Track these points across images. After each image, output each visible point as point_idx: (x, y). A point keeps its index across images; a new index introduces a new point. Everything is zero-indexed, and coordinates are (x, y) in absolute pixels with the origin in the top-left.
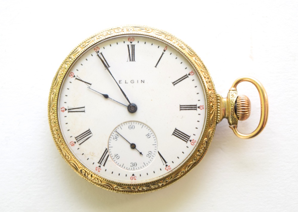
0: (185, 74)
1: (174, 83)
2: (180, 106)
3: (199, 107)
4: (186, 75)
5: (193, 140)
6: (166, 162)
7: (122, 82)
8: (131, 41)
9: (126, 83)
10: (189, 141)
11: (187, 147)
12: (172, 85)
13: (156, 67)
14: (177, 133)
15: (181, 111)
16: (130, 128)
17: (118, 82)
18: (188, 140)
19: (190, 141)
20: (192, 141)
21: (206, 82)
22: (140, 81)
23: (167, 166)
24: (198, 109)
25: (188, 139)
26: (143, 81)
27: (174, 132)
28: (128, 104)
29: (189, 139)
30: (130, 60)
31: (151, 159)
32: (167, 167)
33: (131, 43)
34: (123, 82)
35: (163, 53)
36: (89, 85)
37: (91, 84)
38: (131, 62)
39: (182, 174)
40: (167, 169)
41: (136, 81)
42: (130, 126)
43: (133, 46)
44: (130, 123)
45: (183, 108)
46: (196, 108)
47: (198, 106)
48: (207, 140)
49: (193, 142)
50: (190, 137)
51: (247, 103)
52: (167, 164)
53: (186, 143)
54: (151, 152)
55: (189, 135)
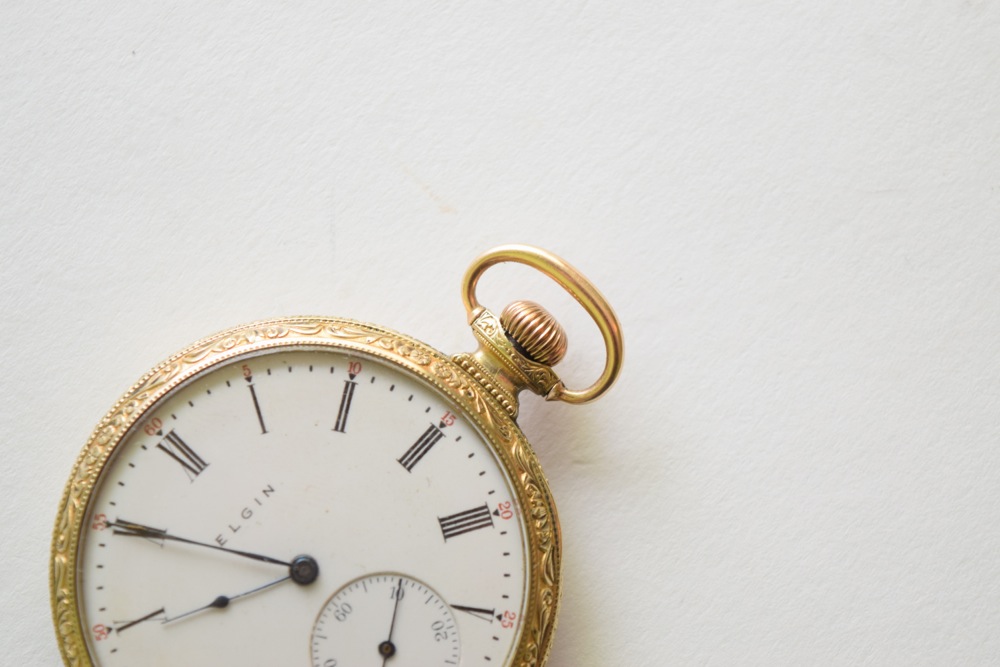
0: (343, 385)
1: (340, 426)
2: (400, 461)
3: (442, 425)
4: (347, 384)
5: (500, 505)
6: (491, 612)
7: (224, 538)
8: (157, 430)
9: (235, 531)
10: (494, 518)
11: (503, 533)
12: (338, 434)
13: (264, 431)
14: (453, 526)
15: (413, 470)
16: (341, 617)
17: (218, 545)
18: (490, 518)
19: (496, 513)
20: (500, 512)
21: (404, 355)
22: (262, 497)
23: (499, 617)
24: (443, 430)
25: (487, 516)
26: (269, 491)
27: (444, 531)
28: (285, 571)
29: (488, 512)
30: (197, 473)
31: (455, 637)
32: (503, 618)
33: (160, 433)
34: (227, 535)
35: (252, 388)
36: (161, 616)
37: (162, 611)
38: (203, 474)
39: (550, 602)
40: (506, 624)
41: (253, 506)
42: (337, 614)
43: (173, 437)
44: (331, 606)
45: (409, 460)
46: (439, 433)
47: (437, 425)
48: (529, 477)
49: (505, 510)
50: (486, 507)
51: (533, 315)
52: (497, 613)
53: (490, 527)
54: (437, 623)
55: (482, 504)
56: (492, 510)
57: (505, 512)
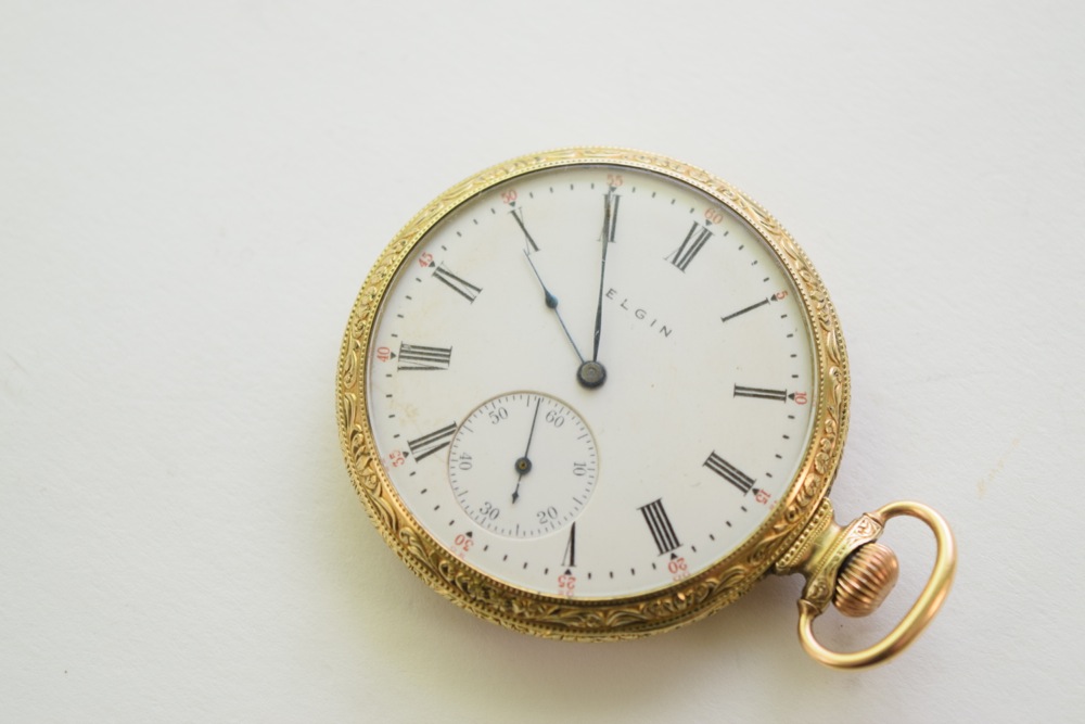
0: (782, 389)
1: (739, 391)
2: (713, 454)
3: (756, 491)
4: (784, 393)
5: (682, 559)
6: (572, 563)
7: (614, 296)
8: (711, 220)
9: (622, 305)
10: (668, 555)
11: (654, 566)
12: (732, 391)
13: (724, 320)
14: (656, 516)
15: (706, 468)
16: (550, 418)
17: (605, 291)
18: (667, 550)
19: (673, 556)
20: (675, 560)
21: (821, 446)
22: (659, 326)
23: (568, 572)
24: (751, 492)
25: (669, 547)
26: (665, 331)
27: (648, 506)
28: (588, 356)
29: (673, 548)
30: (674, 262)
31: (543, 530)
32: (568, 577)
33: (708, 223)
34: (618, 298)
35: (766, 302)
36: (531, 248)
37: (536, 249)
38: (674, 268)
39: (590, 625)
40: (562, 580)
41: (649, 319)
42: (553, 414)
43: (706, 235)
44: (560, 406)
45: (715, 463)
46: (746, 488)
47: (755, 486)
48: (716, 587)
49: (678, 564)
50: (678, 545)
51: (885, 573)
52: (572, 569)
53: (658, 551)
54: (555, 511)
55: (680, 540)
56: (677, 551)
57: (676, 566)
